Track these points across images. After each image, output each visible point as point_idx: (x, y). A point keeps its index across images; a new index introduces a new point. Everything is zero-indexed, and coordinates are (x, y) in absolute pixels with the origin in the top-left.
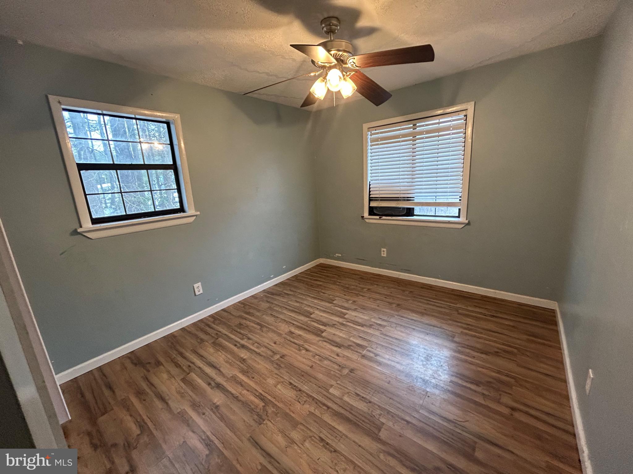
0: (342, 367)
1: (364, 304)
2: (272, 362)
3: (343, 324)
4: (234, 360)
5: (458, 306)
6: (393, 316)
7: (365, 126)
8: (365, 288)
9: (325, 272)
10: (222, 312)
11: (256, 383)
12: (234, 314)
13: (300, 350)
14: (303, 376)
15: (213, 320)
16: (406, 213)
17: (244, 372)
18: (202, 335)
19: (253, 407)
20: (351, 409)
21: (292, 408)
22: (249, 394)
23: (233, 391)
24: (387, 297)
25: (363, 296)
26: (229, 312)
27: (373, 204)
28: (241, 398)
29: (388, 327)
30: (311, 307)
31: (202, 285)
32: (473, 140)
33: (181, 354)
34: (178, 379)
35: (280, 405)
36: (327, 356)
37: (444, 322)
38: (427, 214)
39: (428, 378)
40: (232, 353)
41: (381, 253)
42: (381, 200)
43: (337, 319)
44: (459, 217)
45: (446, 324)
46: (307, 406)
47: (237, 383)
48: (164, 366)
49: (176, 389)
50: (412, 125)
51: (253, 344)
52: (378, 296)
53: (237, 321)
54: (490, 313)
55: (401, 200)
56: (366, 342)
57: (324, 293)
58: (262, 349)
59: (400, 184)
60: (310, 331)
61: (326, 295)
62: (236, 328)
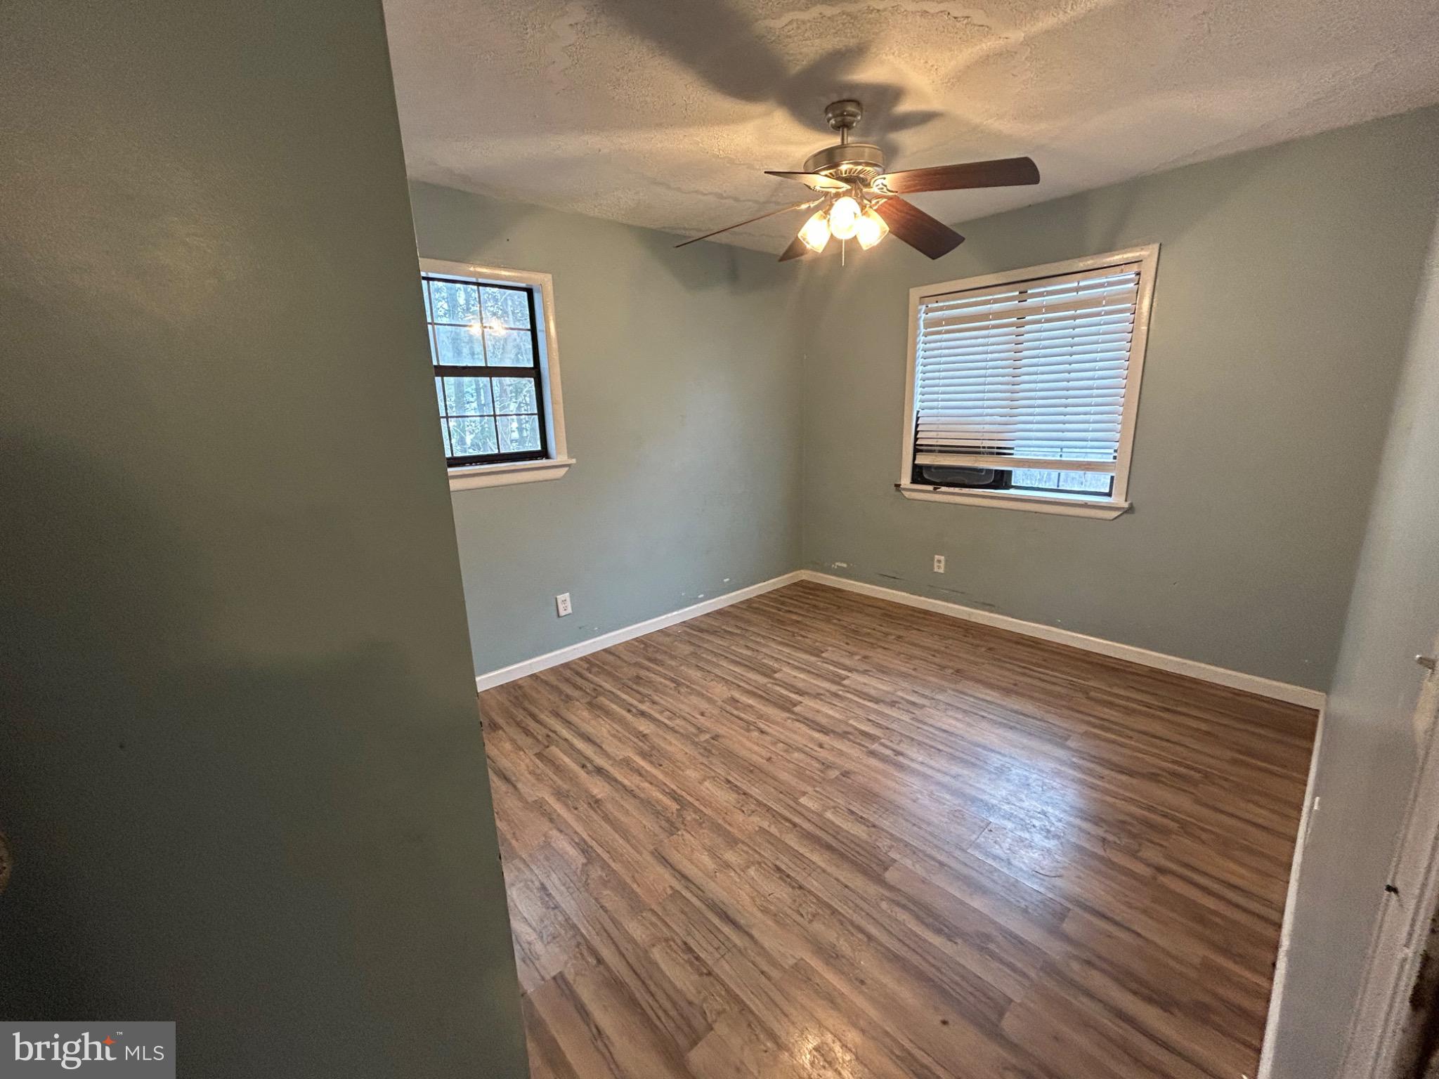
0: (827, 766)
1: (885, 664)
2: (696, 744)
3: (836, 695)
4: (627, 734)
5: (1091, 683)
6: (942, 690)
7: (915, 293)
8: (891, 634)
9: (811, 597)
10: (603, 653)
11: (666, 774)
12: (626, 658)
13: (748, 730)
14: (751, 771)
15: (586, 666)
16: (994, 481)
17: (643, 755)
18: (569, 690)
19: (659, 808)
20: (837, 832)
21: (728, 818)
22: (654, 789)
23: (626, 782)
24: (936, 655)
25: (885, 648)
26: (616, 656)
27: (923, 460)
28: (637, 791)
29: (930, 708)
30: (777, 659)
31: (571, 597)
32: (1151, 326)
33: (534, 717)
34: (531, 753)
35: (707, 811)
36: (801, 746)
37: (1053, 710)
38: (1040, 486)
39: (994, 802)
40: (622, 721)
41: (933, 565)
42: (940, 452)
43: (827, 685)
44: (1109, 495)
45: (1055, 714)
46: (755, 819)
47: (631, 770)
48: (504, 731)
49: (528, 767)
50: (1017, 293)
51: (661, 712)
52: (917, 652)
53: (633, 672)
54: (1160, 704)
55: (983, 454)
56: (880, 730)
57: (803, 637)
58: (678, 721)
59: (985, 418)
60: (771, 702)
61: (806, 640)
62: (630, 683)
